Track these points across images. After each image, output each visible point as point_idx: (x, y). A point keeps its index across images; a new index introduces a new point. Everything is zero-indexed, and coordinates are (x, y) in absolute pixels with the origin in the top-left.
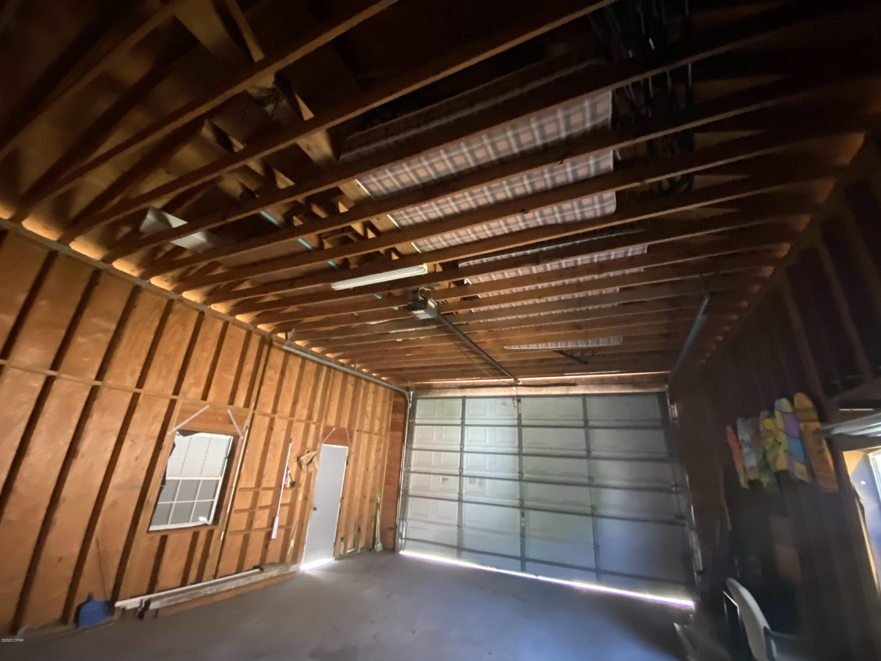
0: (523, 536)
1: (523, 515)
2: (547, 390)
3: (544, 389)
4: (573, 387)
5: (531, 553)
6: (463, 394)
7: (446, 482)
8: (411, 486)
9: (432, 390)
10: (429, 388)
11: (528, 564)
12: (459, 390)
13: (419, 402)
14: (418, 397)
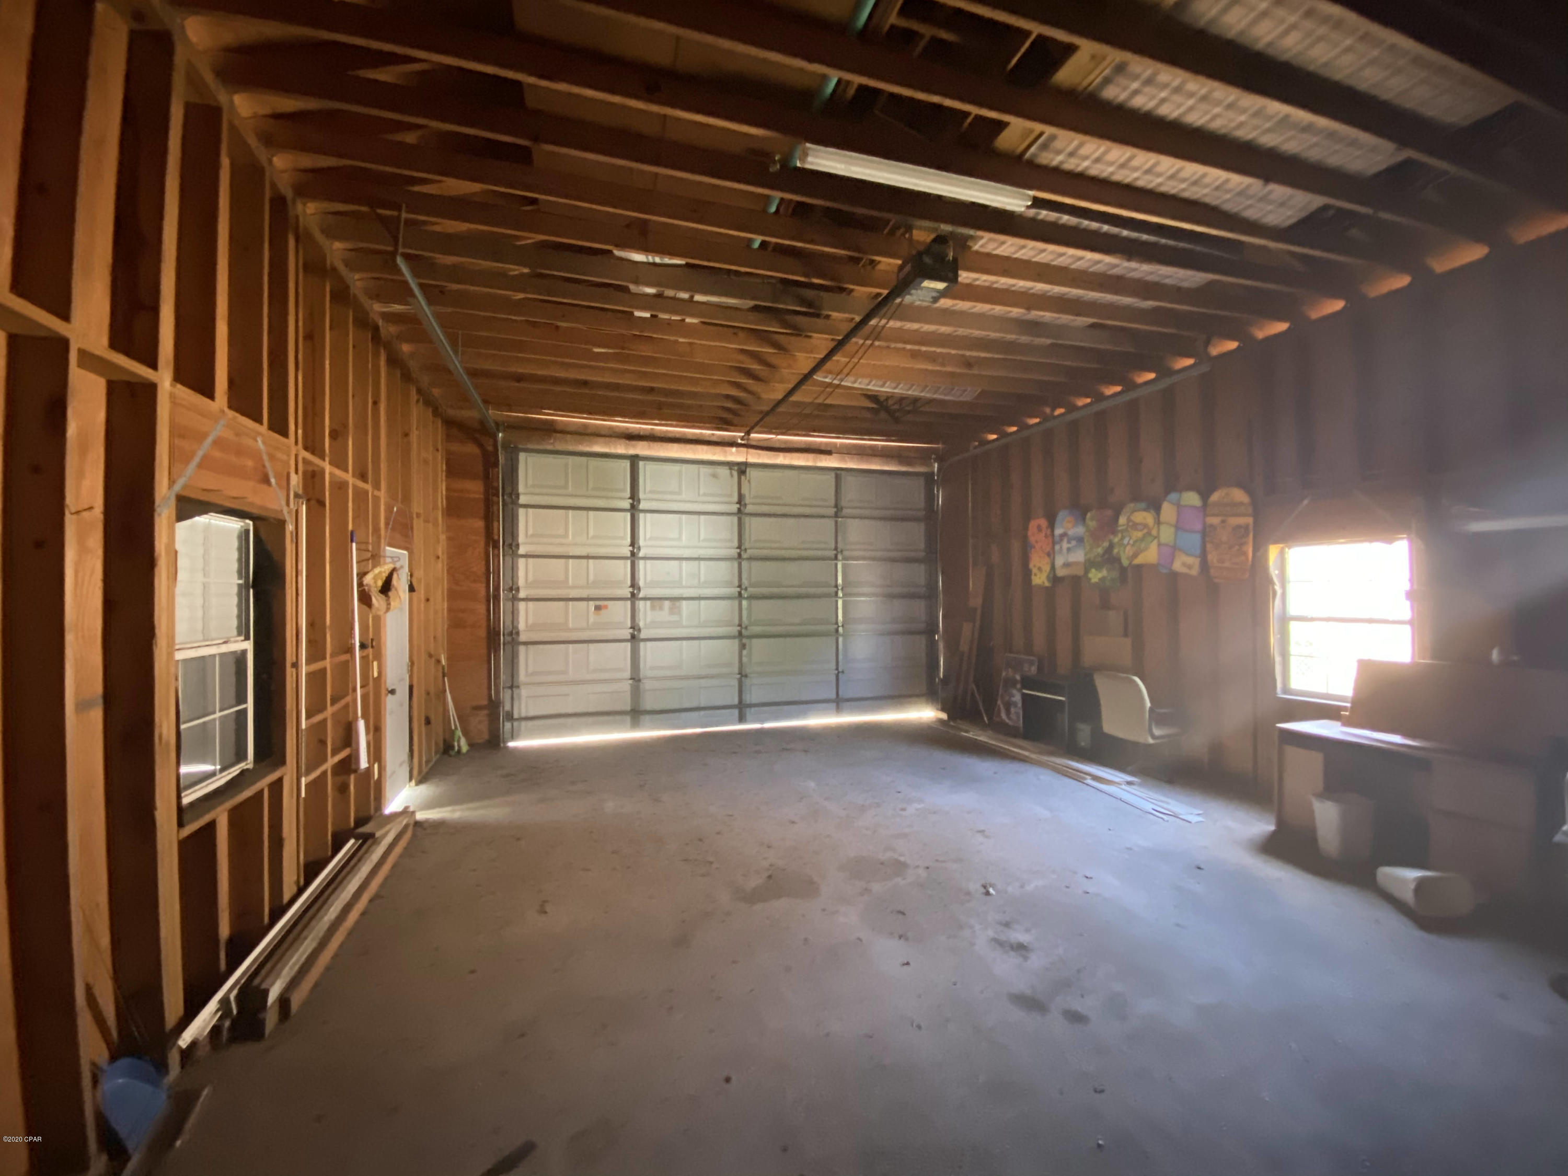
0: (743, 675)
1: (743, 646)
2: (785, 457)
3: (781, 454)
4: (823, 457)
5: (753, 696)
6: (632, 452)
7: (603, 612)
8: (522, 626)
9: (554, 435)
10: (550, 430)
11: (749, 712)
12: (623, 441)
13: (522, 456)
14: (521, 446)
